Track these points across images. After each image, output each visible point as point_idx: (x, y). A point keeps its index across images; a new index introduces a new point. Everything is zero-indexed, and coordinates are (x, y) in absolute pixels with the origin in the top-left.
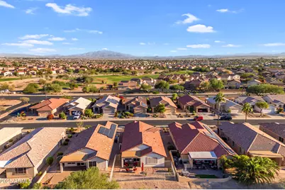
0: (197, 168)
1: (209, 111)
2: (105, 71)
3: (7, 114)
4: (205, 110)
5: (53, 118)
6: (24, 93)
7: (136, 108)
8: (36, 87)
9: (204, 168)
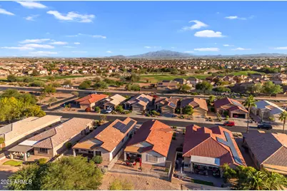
0: (197, 173)
1: (246, 117)
2: (156, 71)
3: (59, 105)
4: (242, 116)
5: (90, 111)
6: (80, 88)
7: (163, 108)
8: (89, 84)
9: (204, 174)
